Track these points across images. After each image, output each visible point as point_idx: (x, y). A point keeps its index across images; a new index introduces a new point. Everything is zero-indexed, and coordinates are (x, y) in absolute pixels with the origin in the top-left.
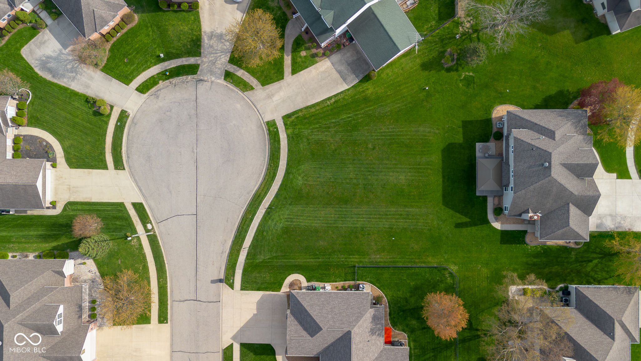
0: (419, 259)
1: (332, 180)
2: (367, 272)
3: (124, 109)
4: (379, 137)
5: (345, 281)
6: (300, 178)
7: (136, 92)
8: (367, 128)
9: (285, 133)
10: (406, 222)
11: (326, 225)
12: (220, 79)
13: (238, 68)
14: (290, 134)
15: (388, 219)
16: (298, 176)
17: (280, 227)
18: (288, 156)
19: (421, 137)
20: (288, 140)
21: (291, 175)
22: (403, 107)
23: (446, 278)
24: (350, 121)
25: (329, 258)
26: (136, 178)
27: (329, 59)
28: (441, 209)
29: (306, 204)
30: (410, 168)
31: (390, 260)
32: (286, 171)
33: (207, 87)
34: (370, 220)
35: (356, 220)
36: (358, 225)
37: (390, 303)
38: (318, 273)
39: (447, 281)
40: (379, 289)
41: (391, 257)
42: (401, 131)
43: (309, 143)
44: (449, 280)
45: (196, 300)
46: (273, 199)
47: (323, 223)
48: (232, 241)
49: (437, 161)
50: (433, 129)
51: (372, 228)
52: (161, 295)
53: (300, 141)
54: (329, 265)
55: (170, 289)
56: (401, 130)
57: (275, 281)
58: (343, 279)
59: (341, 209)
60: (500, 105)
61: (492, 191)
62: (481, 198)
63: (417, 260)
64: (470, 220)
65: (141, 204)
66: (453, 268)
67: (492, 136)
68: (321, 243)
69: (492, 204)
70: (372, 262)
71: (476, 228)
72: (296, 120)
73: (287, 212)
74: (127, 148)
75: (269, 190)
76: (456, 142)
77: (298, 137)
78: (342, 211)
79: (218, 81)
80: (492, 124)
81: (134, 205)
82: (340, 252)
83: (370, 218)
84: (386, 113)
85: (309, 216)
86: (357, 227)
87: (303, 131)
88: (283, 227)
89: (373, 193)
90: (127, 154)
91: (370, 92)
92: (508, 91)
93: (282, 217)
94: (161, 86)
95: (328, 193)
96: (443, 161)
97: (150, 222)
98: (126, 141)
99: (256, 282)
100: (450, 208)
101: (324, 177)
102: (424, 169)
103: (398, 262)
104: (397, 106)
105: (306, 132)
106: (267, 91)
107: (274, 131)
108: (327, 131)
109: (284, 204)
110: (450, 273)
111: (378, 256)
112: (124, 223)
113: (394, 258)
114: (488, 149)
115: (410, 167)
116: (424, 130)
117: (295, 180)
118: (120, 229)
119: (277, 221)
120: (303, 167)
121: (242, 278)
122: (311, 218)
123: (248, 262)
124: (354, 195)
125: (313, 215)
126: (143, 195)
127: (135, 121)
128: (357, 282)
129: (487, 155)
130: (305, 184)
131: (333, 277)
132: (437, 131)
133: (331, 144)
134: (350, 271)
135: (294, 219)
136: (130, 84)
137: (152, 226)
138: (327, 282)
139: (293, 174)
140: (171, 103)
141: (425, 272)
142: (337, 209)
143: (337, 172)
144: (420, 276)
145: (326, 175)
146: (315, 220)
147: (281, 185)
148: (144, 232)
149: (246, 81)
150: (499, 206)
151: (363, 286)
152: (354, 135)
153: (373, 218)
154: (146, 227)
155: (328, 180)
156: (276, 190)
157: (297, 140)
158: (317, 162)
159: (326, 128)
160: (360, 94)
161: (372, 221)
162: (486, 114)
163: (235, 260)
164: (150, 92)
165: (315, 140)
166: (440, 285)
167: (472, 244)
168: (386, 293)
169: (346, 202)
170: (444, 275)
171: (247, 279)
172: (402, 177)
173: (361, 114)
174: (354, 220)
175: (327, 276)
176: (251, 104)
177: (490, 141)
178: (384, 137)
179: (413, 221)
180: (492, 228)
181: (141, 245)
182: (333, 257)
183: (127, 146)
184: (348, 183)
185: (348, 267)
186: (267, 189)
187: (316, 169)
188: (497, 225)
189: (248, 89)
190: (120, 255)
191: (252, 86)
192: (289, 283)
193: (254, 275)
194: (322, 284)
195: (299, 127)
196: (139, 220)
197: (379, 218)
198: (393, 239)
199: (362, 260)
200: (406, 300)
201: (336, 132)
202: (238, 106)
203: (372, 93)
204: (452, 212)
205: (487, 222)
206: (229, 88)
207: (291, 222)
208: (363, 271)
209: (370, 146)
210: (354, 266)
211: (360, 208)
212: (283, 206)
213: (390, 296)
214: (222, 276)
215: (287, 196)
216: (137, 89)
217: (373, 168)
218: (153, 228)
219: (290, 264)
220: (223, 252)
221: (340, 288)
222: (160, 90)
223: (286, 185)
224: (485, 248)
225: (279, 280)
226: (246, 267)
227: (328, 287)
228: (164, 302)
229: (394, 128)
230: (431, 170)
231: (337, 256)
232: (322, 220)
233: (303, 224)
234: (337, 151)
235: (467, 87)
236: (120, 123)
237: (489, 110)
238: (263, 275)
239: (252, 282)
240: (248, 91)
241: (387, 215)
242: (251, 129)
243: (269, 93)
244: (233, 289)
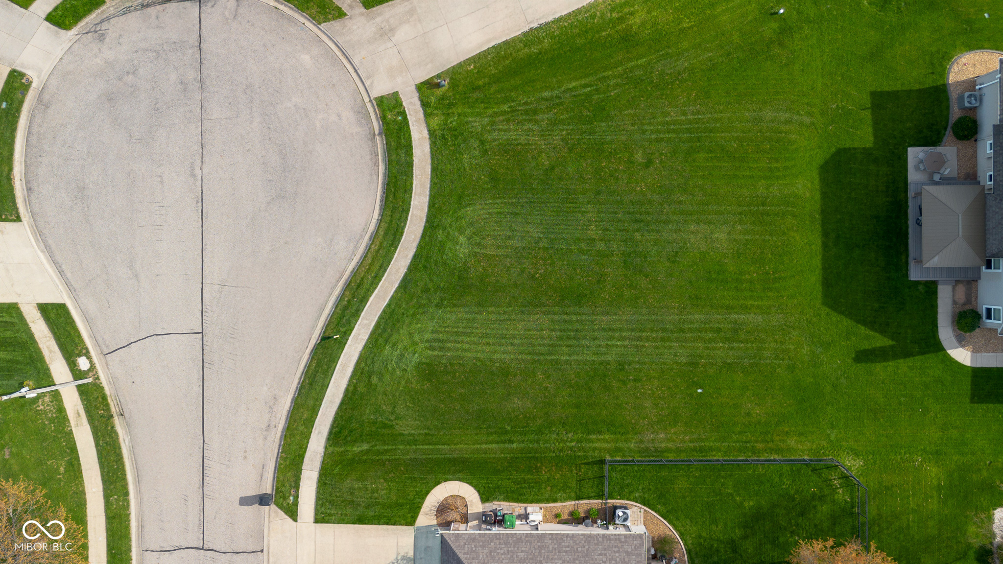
0: (765, 441)
1: (544, 243)
2: (635, 476)
3: (18, 69)
4: (662, 136)
5: (579, 498)
6: (462, 239)
7: (48, 24)
8: (631, 111)
9: (424, 125)
10: (732, 348)
11: (528, 357)
14: (437, 128)
15: (686, 340)
16: (457, 234)
17: (413, 363)
18: (433, 185)
19: (768, 134)
20: (433, 144)
21: (440, 232)
22: (720, 60)
23: (834, 490)
24: (588, 96)
25: (538, 442)
26: (50, 242)
28: (819, 315)
29: (479, 304)
30: (741, 213)
31: (691, 445)
32: (427, 221)
33: (227, 13)
34: (641, 343)
35: (604, 343)
36: (609, 358)
37: (693, 555)
38: (509, 479)
39: (836, 497)
40: (665, 519)
41: (695, 436)
42: (716, 120)
43: (486, 151)
44: (842, 495)
45: (203, 549)
46: (395, 292)
47: (520, 353)
48: (292, 400)
49: (808, 195)
50: (798, 113)
51: (645, 363)
52: (113, 536)
53: (462, 145)
54: (537, 458)
55: (138, 521)
56: (716, 116)
57: (401, 501)
58: (573, 495)
59: (566, 317)
60: (967, 51)
61: (950, 270)
62: (921, 288)
63: (760, 446)
64: (894, 343)
65: (62, 307)
66: (852, 464)
67: (949, 129)
68: (517, 402)
69: (949, 302)
70: (647, 450)
71: (910, 361)
72: (451, 94)
73: (431, 325)
74: (26, 166)
75: (385, 270)
76: (856, 146)
77: (456, 137)
78: (569, 322)
80: (948, 99)
81: (45, 309)
82: (564, 424)
83: (640, 339)
84: (679, 74)
85: (487, 336)
86: (608, 363)
87: (471, 122)
88: (420, 363)
89: (646, 276)
90: (28, 182)
91: (637, 20)
92: (986, 15)
93: (417, 337)
94: (112, 9)
95: (532, 277)
96: (824, 195)
97: (84, 351)
98: (22, 147)
99: (353, 501)
100: (841, 313)
101: (523, 238)
102: (777, 215)
103: (711, 449)
104: (706, 56)
105: (477, 123)
106: (379, 19)
107: (395, 121)
108: (530, 120)
109: (421, 306)
110: (843, 478)
111: (662, 436)
112: (18, 356)
113: (702, 440)
114: (940, 162)
115: (739, 210)
116: (776, 117)
117: (449, 244)
118: (9, 371)
119: (406, 348)
120: (469, 213)
121: (318, 492)
122: (491, 341)
123: (333, 453)
124: (598, 282)
125: (495, 332)
126: (68, 285)
127: (46, 97)
128: (609, 501)
129: (937, 177)
130: (476, 254)
131: (549, 488)
132: (807, 120)
133: (540, 152)
134: (590, 475)
135: (449, 341)
136: (30, 4)
137: (91, 362)
138: (532, 502)
139: (445, 228)
140: (136, 52)
141: (781, 475)
142: (556, 317)
143: (557, 225)
144: (768, 485)
145: (528, 232)
146: (500, 345)
147: (416, 257)
148: (71, 378)
150: (968, 307)
151: (624, 513)
152: (598, 130)
153: (647, 339)
154: (75, 365)
155: (534, 245)
156: (403, 271)
157: (454, 145)
158: (504, 198)
159: (526, 112)
160: (614, 27)
161: (644, 346)
162: (933, 73)
163: (301, 448)
164: (82, 24)
165: (500, 144)
166: (819, 508)
167: (900, 404)
168: (682, 529)
169: (579, 299)
170: (827, 481)
171: (331, 495)
172: (721, 235)
173: (615, 77)
174: (598, 343)
175: (533, 487)
176: (339, 54)
177: (943, 143)
178: (674, 135)
179: (749, 345)
180: (948, 363)
181: (61, 410)
182: (547, 438)
183: (25, 161)
184: (582, 252)
185: (585, 464)
186: (381, 267)
187: (502, 216)
188: (962, 355)
189: (330, 17)
190: (7, 437)
191: (340, 9)
192: (437, 505)
193: (348, 483)
194: (518, 508)
195: (460, 110)
196: (56, 348)
197: (663, 339)
198: (699, 391)
199: (621, 445)
200: (733, 546)
201: (554, 123)
202: (306, 59)
203: (643, 24)
204: (847, 322)
205: (937, 347)
206: (283, 15)
207: (442, 349)
208: (625, 473)
209: (639, 157)
210: (602, 462)
211: (615, 314)
212: (421, 310)
213: (693, 536)
214: (267, 488)
215: (430, 285)
216: (50, 18)
217: (648, 213)
218: (93, 367)
219: (439, 456)
220: (269, 426)
221: (565, 516)
222: (108, 19)
223: (428, 258)
224: (932, 414)
225: (411, 497)
226: (328, 463)
227: (536, 513)
228: (121, 554)
229: (698, 113)
230: (794, 216)
231: (558, 434)
232: (519, 345)
233: (469, 355)
234: (557, 171)
235: (883, 8)
236: (6, 101)
237: (941, 65)
238: (372, 484)
239: (342, 502)
240: (329, 20)
241: (682, 331)
242: (339, 116)
243: (382, 26)
244: (295, 520)
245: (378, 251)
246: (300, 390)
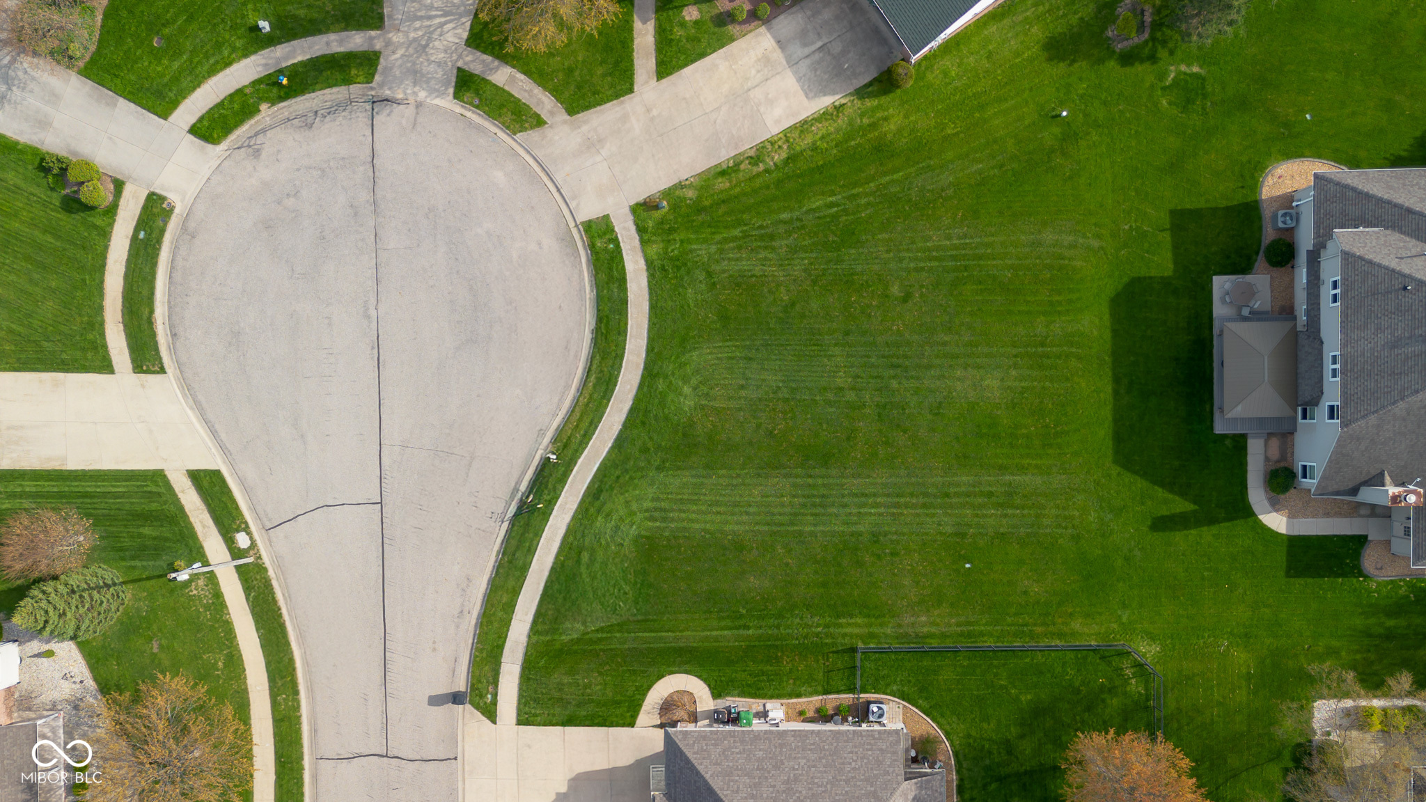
0: (1044, 624)
1: (784, 394)
2: (892, 667)
3: (158, 191)
4: (922, 264)
5: (826, 692)
6: (687, 390)
7: (191, 137)
8: (885, 236)
9: (640, 254)
10: (1006, 516)
11: (766, 528)
12: (441, 94)
13: (496, 63)
14: (655, 257)
15: (952, 506)
16: (680, 383)
17: (630, 536)
18: (652, 325)
19: (1048, 261)
20: (651, 277)
21: (661, 381)
22: (992, 173)
23: (1126, 681)
24: (835, 217)
25: (778, 627)
26: (200, 397)
27: (769, 29)
28: (1109, 475)
29: (707, 466)
30: (1016, 356)
31: (959, 629)
32: (645, 368)
33: (404, 122)
34: (899, 511)
35: (855, 511)
36: (861, 528)
37: (961, 757)
38: (745, 671)
39: (1128, 689)
40: (928, 716)
41: (963, 619)
42: (987, 245)
43: (714, 284)
44: (1135, 687)
45: (386, 756)
46: (608, 452)
47: (757, 524)
48: (489, 581)
49: (1095, 333)
50: (1084, 236)
51: (904, 534)
52: (282, 742)
53: (686, 278)
54: (777, 646)
55: (310, 723)
56: (986, 240)
57: (619, 698)
58: (820, 688)
59: (810, 481)
60: (1283, 160)
61: (1261, 421)
62: (1228, 442)
63: (1039, 629)
64: (1197, 507)
65: (217, 474)
66: (1147, 650)
67: (1261, 253)
68: (753, 581)
69: (1262, 458)
70: (906, 635)
71: (1214, 529)
72: (672, 217)
73: (651, 492)
74: (170, 308)
75: (596, 427)
76: (1152, 275)
77: (678, 268)
78: (814, 486)
79: (437, 101)
80: (1260, 218)
81: (196, 477)
82: (808, 607)
83: (897, 505)
84: (942, 190)
85: (717, 503)
86: (860, 534)
87: (696, 250)
88: (639, 536)
89: (905, 431)
90: (172, 326)
91: (892, 127)
92: (1308, 116)
93: (634, 506)
94: (268, 119)
95: (770, 434)
96: (1115, 333)
97: (243, 526)
98: (165, 285)
99: (562, 699)
100: (1135, 473)
101: (758, 387)
102: (1059, 357)
103: (982, 634)
104: (975, 168)
105: (703, 252)
106: (585, 128)
107: (606, 249)
108: (766, 248)
109: (641, 469)
110: (1136, 666)
111: (924, 619)
112: (166, 532)
113: (970, 624)
114: (1251, 292)
115: (1014, 351)
116: (1057, 240)
117: (671, 396)
118: (156, 550)
119: (621, 519)
120: (694, 358)
121: (520, 689)
122: (722, 509)
123: (537, 642)
124: (848, 439)
125: (726, 499)
126: (222, 447)
127: (192, 225)
128: (862, 695)
129: (1245, 312)
130: (703, 407)
131: (791, 681)
132: (1095, 244)
133: (778, 285)
134: (840, 665)
135: (673, 511)
136: (170, 114)
137: (251, 538)
138: (771, 697)
139: (666, 377)
140: (298, 170)
141: (1064, 664)
142: (799, 481)
143: (799, 371)
144: (1049, 675)
145: (764, 380)
146: (733, 514)
147: (633, 411)
148: (229, 558)
149: (520, 100)
150: (1282, 464)
151: (880, 708)
152: (847, 258)
153: (906, 506)
154: (233, 543)
155: (771, 395)
156: (617, 428)
157: (676, 277)
158: (737, 340)
159: (762, 238)
160: (864, 135)
161: (902, 514)
162: (1243, 187)
163: (500, 637)
164: (232, 137)
165: (731, 276)
166: (1109, 701)
167: (1203, 578)
168: (948, 727)
169: (826, 459)
170: (1118, 670)
171: (536, 692)
172: (992, 382)
173: (866, 195)
174: (848, 511)
175: (773, 680)
176: (538, 169)
177: (1254, 271)
178: (936, 264)
179: (1026, 511)
180: (1260, 531)
181: (218, 595)
182: (789, 622)
183: (169, 302)
184: (829, 403)
185: (833, 652)
186: (591, 423)
187: (734, 362)
188: (1276, 521)
189: (527, 125)
190: (155, 627)
191: (538, 116)
192: (661, 702)
193: (556, 678)
194: (756, 705)
195: (683, 235)
196: (210, 523)
197: (924, 506)
198: (968, 566)
199: (875, 630)
200: (1008, 747)
201: (794, 250)
202: (499, 176)
203: (899, 131)
204: (1141, 484)
205: (1247, 512)
206: (470, 123)
207: (664, 519)
208: (880, 663)
209: (895, 290)
210: (853, 650)
211: (868, 476)
212: (639, 474)
213: (961, 735)
214: (461, 685)
215: (650, 445)
216: (194, 130)
217: (906, 357)
218: (253, 544)
219: (662, 645)
220: (462, 612)
221: (811, 714)
222: (264, 131)
223: (647, 412)
224: (1241, 590)
225: (630, 693)
226: (532, 655)
227: (777, 710)
228: (292, 763)
229: (965, 236)
230: (1079, 358)
231: (801, 618)
232: (754, 514)
233: (697, 526)
234: (798, 307)
235: (1185, 109)
236: (144, 230)
237: (1253, 177)
238: (583, 679)
239: (550, 699)
240: (526, 130)
241: (947, 495)
242: (539, 244)
243: (590, 137)
244: (494, 722)
245: (587, 405)
246: (497, 569)
